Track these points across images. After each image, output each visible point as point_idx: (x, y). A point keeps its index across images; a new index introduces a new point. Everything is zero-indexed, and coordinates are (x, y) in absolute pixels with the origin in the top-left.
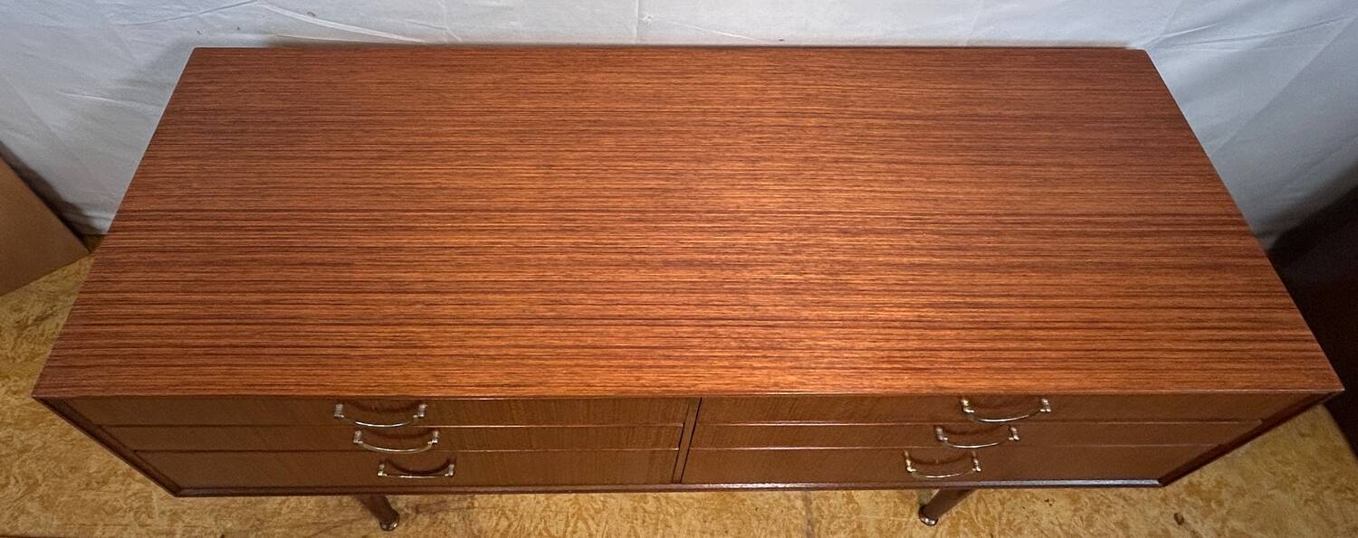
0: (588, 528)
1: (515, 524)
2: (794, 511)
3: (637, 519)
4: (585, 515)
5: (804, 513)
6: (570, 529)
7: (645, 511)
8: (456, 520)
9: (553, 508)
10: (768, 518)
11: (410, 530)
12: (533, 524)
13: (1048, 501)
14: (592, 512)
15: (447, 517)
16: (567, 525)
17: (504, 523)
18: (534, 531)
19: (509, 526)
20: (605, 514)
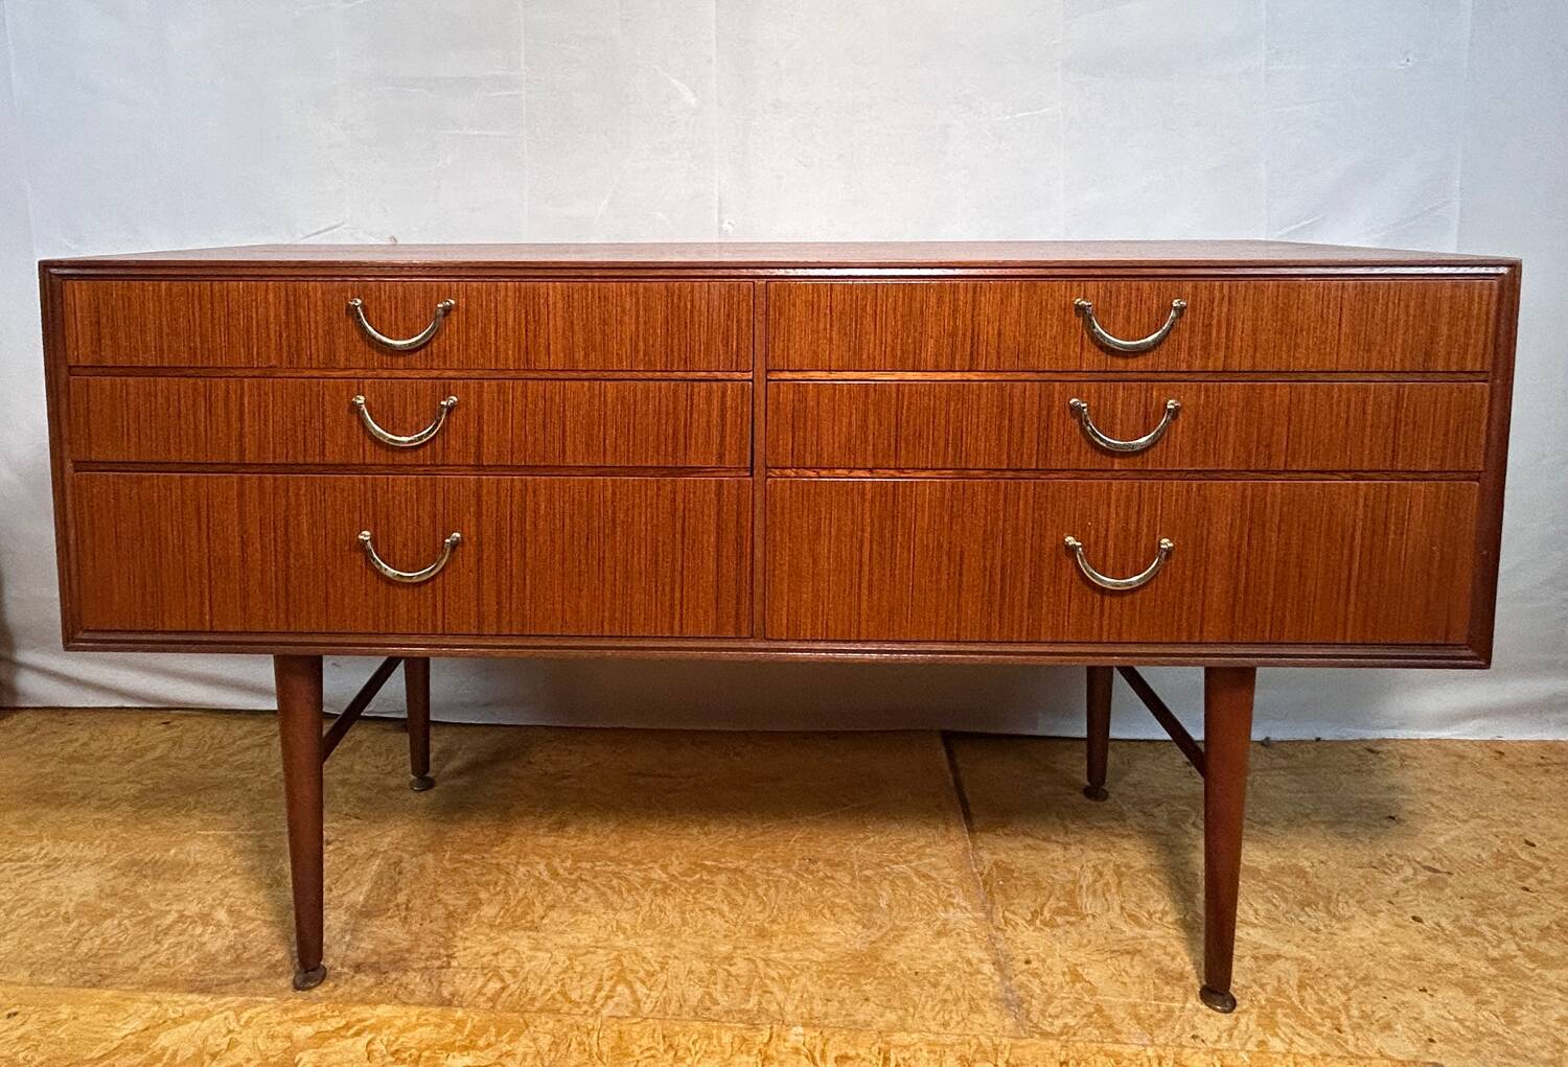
0: (633, 992)
1: (513, 987)
2: (979, 976)
3: (715, 984)
4: (630, 977)
5: (997, 979)
6: (603, 993)
7: (730, 974)
8: (418, 980)
9: (579, 969)
10: (935, 986)
11: (340, 991)
12: (544, 987)
13: (1425, 990)
14: (642, 974)
15: (405, 980)
16: (599, 989)
17: (495, 985)
18: (543, 994)
19: (503, 989)
20: (662, 977)
